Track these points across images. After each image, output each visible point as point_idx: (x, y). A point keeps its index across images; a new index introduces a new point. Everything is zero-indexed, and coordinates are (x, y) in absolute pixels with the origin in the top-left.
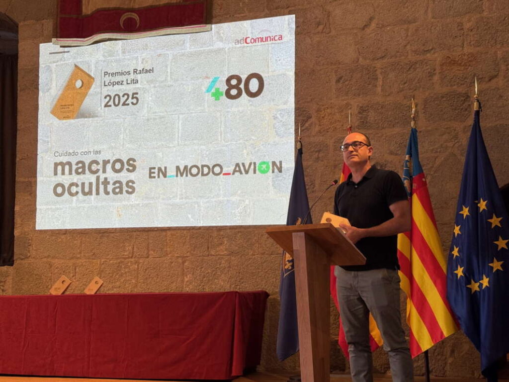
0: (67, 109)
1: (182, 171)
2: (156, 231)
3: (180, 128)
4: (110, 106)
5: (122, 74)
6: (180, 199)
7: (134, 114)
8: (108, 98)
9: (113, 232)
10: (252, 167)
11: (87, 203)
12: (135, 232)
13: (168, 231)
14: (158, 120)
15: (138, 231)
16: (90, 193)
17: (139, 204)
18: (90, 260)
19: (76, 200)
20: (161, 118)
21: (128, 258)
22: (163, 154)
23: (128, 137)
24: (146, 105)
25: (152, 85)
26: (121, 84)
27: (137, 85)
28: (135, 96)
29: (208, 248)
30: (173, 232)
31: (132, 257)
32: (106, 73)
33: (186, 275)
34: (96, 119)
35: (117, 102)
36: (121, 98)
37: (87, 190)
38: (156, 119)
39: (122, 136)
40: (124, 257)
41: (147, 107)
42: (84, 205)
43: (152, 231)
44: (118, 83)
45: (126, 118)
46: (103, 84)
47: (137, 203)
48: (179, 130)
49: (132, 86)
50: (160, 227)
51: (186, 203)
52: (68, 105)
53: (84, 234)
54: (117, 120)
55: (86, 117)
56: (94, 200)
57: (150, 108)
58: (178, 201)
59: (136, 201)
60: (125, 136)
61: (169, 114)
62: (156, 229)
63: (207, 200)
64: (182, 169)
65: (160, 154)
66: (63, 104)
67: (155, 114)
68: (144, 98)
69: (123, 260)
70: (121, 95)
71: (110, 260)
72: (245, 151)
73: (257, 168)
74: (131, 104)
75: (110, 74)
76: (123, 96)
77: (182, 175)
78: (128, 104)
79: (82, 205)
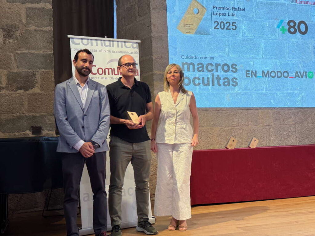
0: (189, 27)
1: (266, 74)
2: (252, 110)
3: (263, 48)
4: (218, 29)
5: (225, 9)
6: (265, 91)
7: (234, 36)
8: (216, 23)
9: (225, 110)
10: (305, 74)
11: (207, 91)
12: (239, 110)
13: (259, 110)
14: (249, 41)
15: (241, 110)
16: (208, 84)
17: (241, 93)
18: (211, 128)
19: (199, 89)
20: (251, 40)
21: (236, 126)
22: (254, 63)
23: (231, 50)
24: (241, 31)
25: (244, 19)
26: (225, 15)
27: (235, 18)
28: (234, 24)
29: (283, 120)
30: (263, 111)
31: (238, 126)
32: (214, 7)
33: (272, 137)
34: (209, 36)
35: (222, 27)
36: (225, 24)
37: (206, 82)
38: (248, 40)
39: (227, 49)
40: (234, 126)
41: (243, 32)
42: (205, 92)
43: (250, 110)
44: (222, 14)
45: (228, 38)
46: (212, 14)
47: (240, 92)
48: (262, 48)
49: (231, 18)
50: (254, 108)
51: (270, 93)
52: (189, 25)
53: (205, 111)
54: (223, 38)
55: (202, 34)
56: (211, 89)
57: (244, 33)
58: (264, 92)
59: (239, 91)
60: (229, 50)
61: (256, 38)
62: (252, 109)
63: (281, 92)
64: (266, 72)
65: (252, 63)
66: (186, 23)
67: (247, 38)
68: (240, 26)
69: (232, 127)
70: (225, 22)
71: (224, 128)
72: (300, 65)
73: (307, 75)
74: (231, 29)
75: (217, 8)
76: (227, 23)
77: (266, 77)
78: (230, 29)
79: (203, 92)
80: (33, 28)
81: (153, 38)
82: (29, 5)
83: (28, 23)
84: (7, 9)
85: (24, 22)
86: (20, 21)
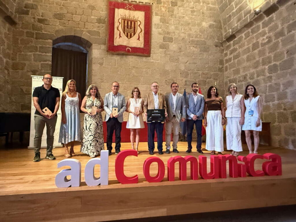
48: (142, 80)
80: (43, 71)
81: (94, 75)
82: (42, 62)
83: (41, 69)
84: (33, 64)
85: (40, 69)
86: (39, 68)
